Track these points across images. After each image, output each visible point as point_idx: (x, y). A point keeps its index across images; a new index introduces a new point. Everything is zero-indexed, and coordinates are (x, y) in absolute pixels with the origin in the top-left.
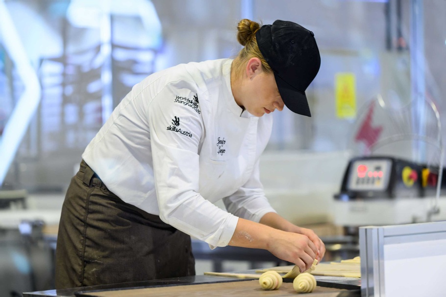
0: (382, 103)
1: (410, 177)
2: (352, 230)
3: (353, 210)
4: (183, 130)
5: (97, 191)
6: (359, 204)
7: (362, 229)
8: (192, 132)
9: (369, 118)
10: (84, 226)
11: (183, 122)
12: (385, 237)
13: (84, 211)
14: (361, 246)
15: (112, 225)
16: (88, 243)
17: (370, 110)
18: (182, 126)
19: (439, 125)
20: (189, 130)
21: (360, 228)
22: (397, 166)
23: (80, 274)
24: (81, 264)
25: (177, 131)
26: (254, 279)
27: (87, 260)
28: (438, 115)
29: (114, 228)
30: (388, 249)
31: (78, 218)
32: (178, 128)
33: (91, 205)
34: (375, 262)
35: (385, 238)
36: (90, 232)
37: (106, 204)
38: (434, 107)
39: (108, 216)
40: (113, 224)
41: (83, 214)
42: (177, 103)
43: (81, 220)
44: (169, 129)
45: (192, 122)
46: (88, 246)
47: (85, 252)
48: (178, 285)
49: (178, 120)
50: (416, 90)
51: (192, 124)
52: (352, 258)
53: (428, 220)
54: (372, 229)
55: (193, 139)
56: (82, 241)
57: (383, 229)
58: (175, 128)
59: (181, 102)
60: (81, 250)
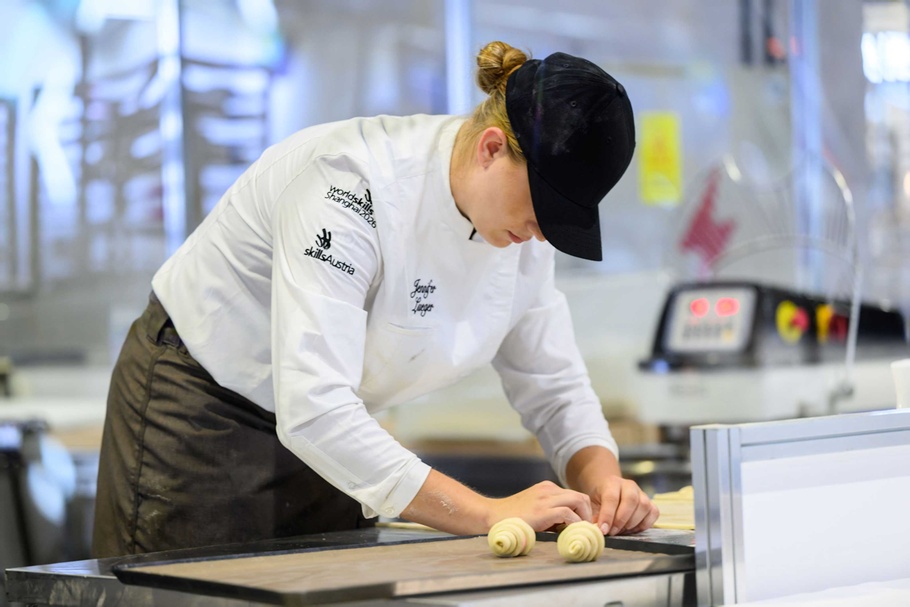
0: (734, 172)
1: (793, 323)
2: (676, 433)
3: (676, 391)
4: (337, 258)
5: (170, 355)
6: (689, 379)
7: (698, 430)
8: (355, 265)
9: (708, 202)
10: (141, 423)
11: (337, 242)
12: (743, 445)
13: (142, 392)
14: (694, 465)
15: (194, 427)
16: (147, 458)
17: (711, 185)
18: (335, 251)
19: (852, 217)
20: (348, 260)
21: (693, 428)
22: (767, 300)
23: (130, 519)
24: (133, 498)
25: (324, 260)
26: (477, 536)
27: (143, 492)
28: (848, 196)
29: (196, 433)
30: (749, 470)
31: (132, 407)
32: (326, 253)
33: (155, 381)
34: (724, 498)
35: (744, 449)
36: (152, 437)
37: (184, 384)
38: (840, 179)
39: (187, 407)
40: (194, 423)
41: (140, 398)
42: (331, 201)
43: (136, 411)
44: (309, 253)
45: (357, 244)
46: (147, 465)
47: (140, 475)
48: (322, 550)
49: (328, 237)
50: (803, 145)
51: (357, 249)
52: (676, 489)
53: (832, 411)
54: (716, 430)
55: (356, 279)
56: (137, 453)
57: (740, 430)
58: (320, 252)
59: (339, 200)
60: (133, 471)
